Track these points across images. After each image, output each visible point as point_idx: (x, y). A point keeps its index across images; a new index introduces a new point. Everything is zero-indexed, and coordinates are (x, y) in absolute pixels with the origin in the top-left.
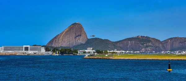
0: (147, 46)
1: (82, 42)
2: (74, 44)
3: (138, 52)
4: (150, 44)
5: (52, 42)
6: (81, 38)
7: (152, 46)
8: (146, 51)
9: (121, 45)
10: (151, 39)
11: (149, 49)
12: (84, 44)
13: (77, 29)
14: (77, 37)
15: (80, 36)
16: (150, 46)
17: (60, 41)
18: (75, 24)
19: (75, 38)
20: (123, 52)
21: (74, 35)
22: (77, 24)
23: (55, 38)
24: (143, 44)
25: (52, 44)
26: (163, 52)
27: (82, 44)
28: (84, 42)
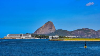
0: (88, 34)
1: (53, 32)
2: (49, 33)
3: (83, 37)
4: (90, 33)
5: (36, 32)
6: (52, 29)
7: (91, 34)
8: (88, 36)
9: (74, 33)
10: (90, 30)
11: (89, 35)
12: (54, 33)
13: (50, 25)
14: (50, 29)
15: (52, 28)
16: (90, 34)
17: (41, 31)
18: (49, 22)
19: (49, 29)
20: (75, 37)
21: (48, 28)
22: (50, 22)
23: (38, 29)
24: (86, 33)
25: (37, 33)
26: (97, 37)
27: (53, 33)
28: (54, 32)
